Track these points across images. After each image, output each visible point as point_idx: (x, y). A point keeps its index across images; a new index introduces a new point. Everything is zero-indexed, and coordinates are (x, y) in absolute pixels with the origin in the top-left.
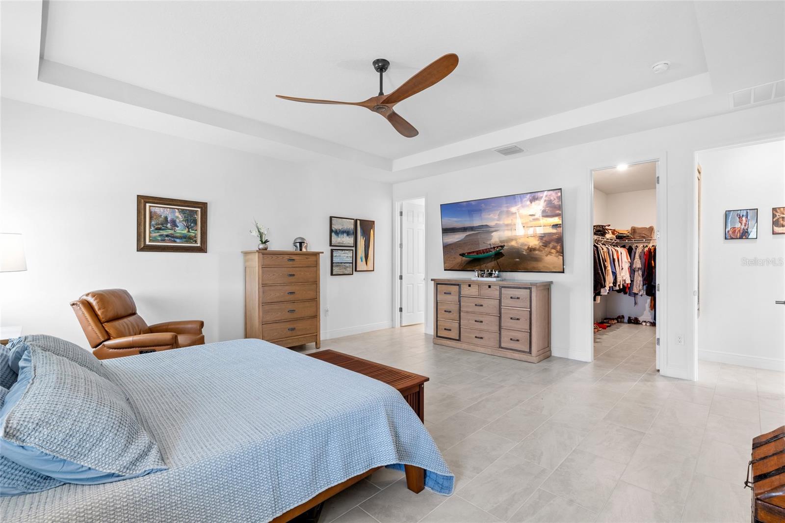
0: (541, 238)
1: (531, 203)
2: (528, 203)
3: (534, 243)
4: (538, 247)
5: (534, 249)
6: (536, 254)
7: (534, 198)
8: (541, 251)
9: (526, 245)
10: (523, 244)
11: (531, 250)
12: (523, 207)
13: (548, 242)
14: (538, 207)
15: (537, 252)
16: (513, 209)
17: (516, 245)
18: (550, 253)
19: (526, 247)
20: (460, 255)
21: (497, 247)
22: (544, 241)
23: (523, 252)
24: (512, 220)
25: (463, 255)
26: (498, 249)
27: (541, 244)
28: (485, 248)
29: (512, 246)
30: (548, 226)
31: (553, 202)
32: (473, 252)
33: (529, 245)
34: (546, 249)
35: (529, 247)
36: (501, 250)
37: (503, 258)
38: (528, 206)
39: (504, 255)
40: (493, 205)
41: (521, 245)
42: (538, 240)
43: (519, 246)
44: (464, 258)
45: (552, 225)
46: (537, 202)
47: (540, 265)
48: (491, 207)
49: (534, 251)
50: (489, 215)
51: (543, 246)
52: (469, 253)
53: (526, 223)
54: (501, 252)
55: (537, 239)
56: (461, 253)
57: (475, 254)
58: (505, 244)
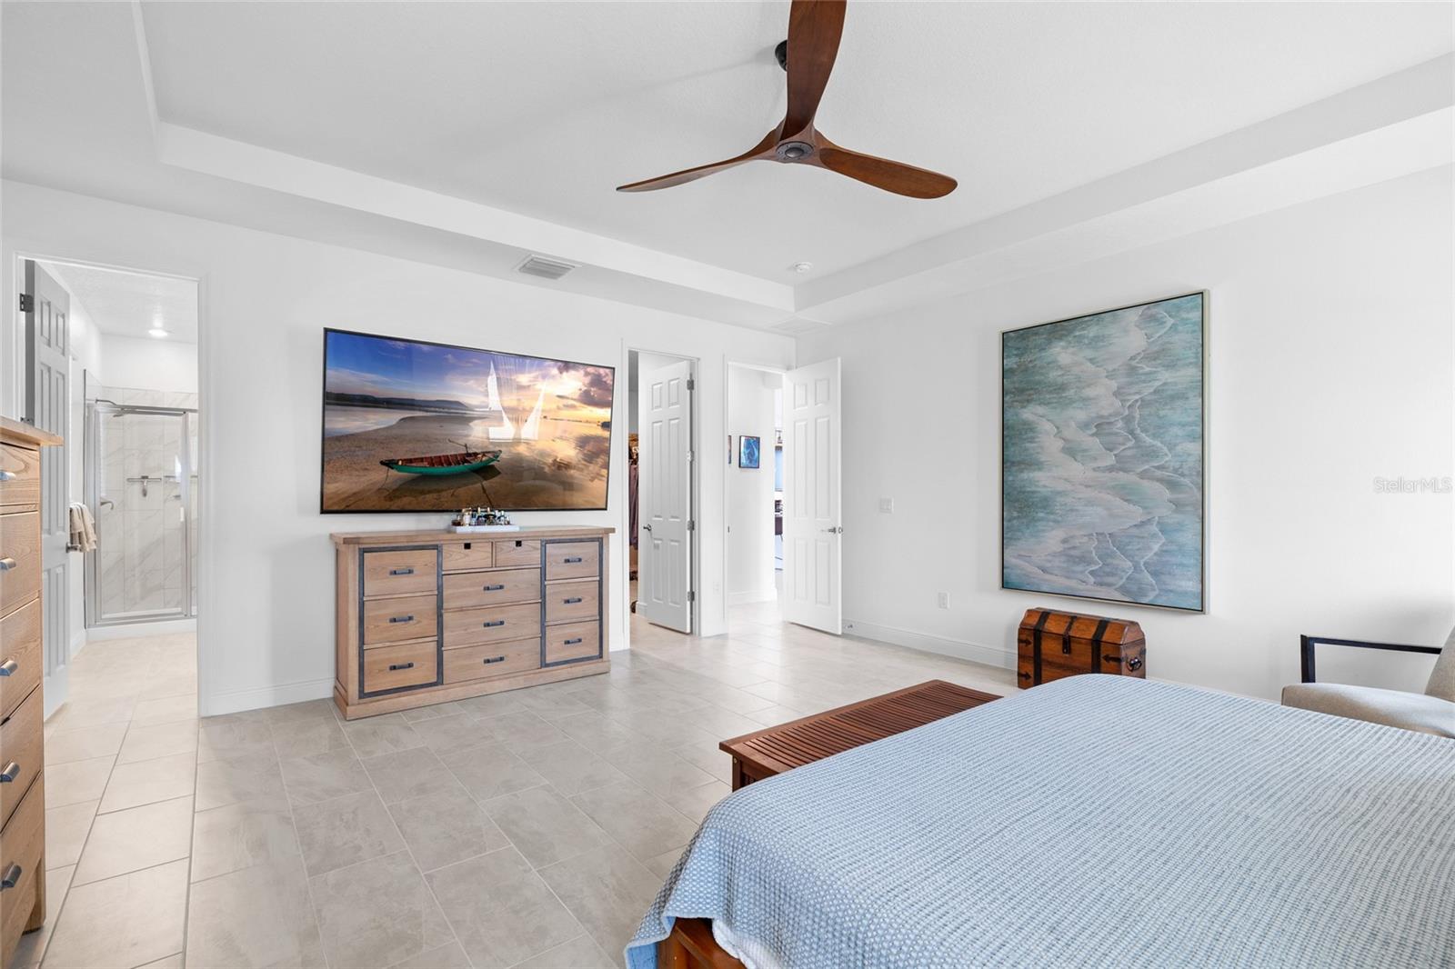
0: (583, 442)
1: (561, 373)
2: (555, 371)
3: (567, 452)
4: (574, 462)
5: (567, 466)
6: (572, 476)
7: (566, 366)
8: (581, 470)
9: (549, 455)
10: (543, 454)
11: (561, 466)
12: (544, 377)
13: (593, 453)
14: (573, 383)
15: (572, 472)
16: (523, 379)
17: (527, 454)
18: (599, 475)
19: (550, 461)
20: (382, 463)
21: (484, 454)
22: (585, 452)
23: (543, 468)
24: (519, 400)
25: (390, 464)
26: (484, 459)
27: (581, 456)
28: (453, 453)
29: (519, 454)
30: (594, 423)
31: (604, 379)
32: (422, 460)
33: (557, 457)
34: (592, 467)
35: (555, 460)
36: (493, 460)
37: (496, 479)
38: (553, 377)
39: (499, 473)
40: (474, 360)
41: (537, 455)
42: (575, 448)
43: (535, 456)
44: (393, 472)
45: (602, 421)
46: (572, 372)
47: (577, 499)
48: (469, 365)
49: (566, 468)
50: (467, 381)
51: (585, 460)
52: (411, 461)
53: (550, 411)
54: (493, 466)
55: (574, 445)
56: (384, 459)
57: (426, 463)
58: (503, 449)
